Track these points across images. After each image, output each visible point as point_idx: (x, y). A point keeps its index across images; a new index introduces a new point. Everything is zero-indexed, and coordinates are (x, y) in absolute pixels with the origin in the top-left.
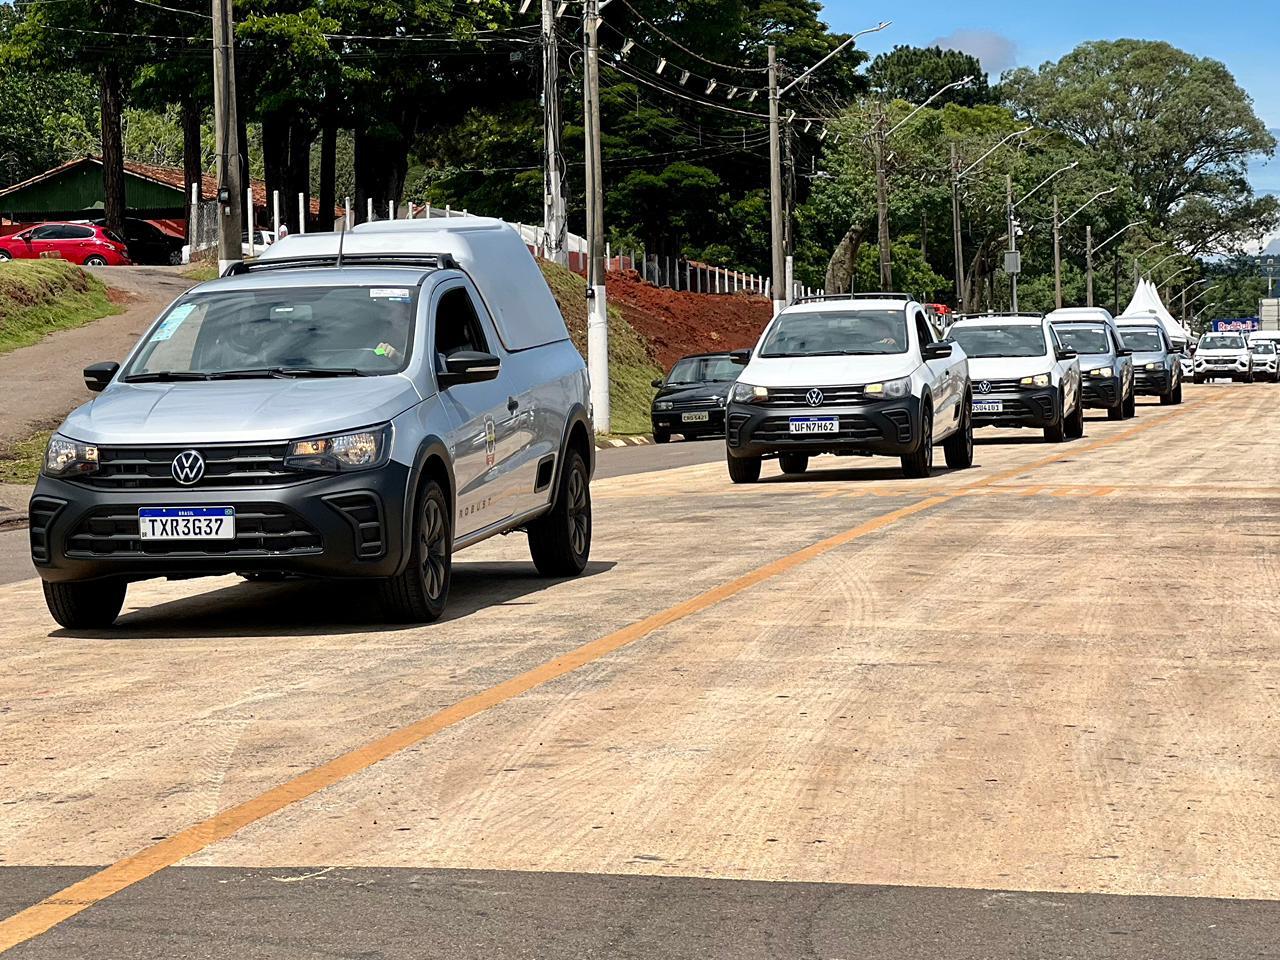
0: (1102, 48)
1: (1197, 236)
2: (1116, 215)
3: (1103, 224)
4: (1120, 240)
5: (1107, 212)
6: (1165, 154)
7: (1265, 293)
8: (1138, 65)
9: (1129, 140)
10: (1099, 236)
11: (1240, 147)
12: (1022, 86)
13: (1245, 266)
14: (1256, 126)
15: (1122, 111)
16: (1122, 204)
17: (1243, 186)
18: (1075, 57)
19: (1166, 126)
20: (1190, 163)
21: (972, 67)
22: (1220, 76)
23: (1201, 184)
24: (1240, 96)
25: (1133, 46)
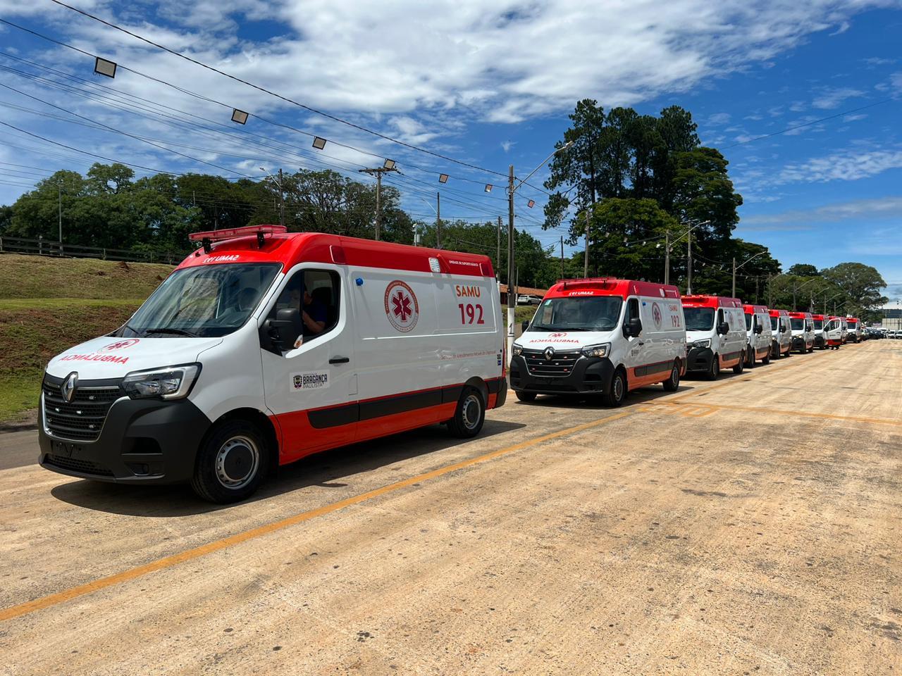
0: (845, 264)
1: (867, 305)
2: (843, 300)
3: (839, 302)
4: (844, 305)
5: (840, 300)
6: (859, 287)
7: (885, 317)
8: (854, 268)
9: (851, 284)
10: (837, 304)
11: (878, 286)
12: (825, 272)
13: (879, 312)
14: (882, 281)
15: (850, 278)
16: (844, 298)
17: (878, 294)
18: (839, 266)
19: (860, 281)
20: (866, 289)
21: (814, 268)
22: (874, 270)
23: (868, 294)
24: (879, 275)
25: (853, 264)
